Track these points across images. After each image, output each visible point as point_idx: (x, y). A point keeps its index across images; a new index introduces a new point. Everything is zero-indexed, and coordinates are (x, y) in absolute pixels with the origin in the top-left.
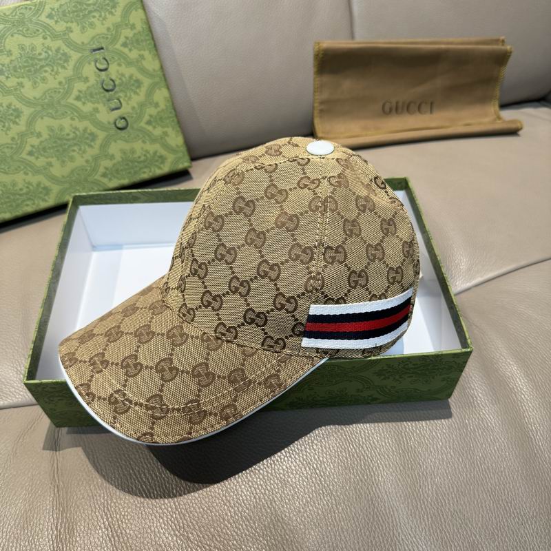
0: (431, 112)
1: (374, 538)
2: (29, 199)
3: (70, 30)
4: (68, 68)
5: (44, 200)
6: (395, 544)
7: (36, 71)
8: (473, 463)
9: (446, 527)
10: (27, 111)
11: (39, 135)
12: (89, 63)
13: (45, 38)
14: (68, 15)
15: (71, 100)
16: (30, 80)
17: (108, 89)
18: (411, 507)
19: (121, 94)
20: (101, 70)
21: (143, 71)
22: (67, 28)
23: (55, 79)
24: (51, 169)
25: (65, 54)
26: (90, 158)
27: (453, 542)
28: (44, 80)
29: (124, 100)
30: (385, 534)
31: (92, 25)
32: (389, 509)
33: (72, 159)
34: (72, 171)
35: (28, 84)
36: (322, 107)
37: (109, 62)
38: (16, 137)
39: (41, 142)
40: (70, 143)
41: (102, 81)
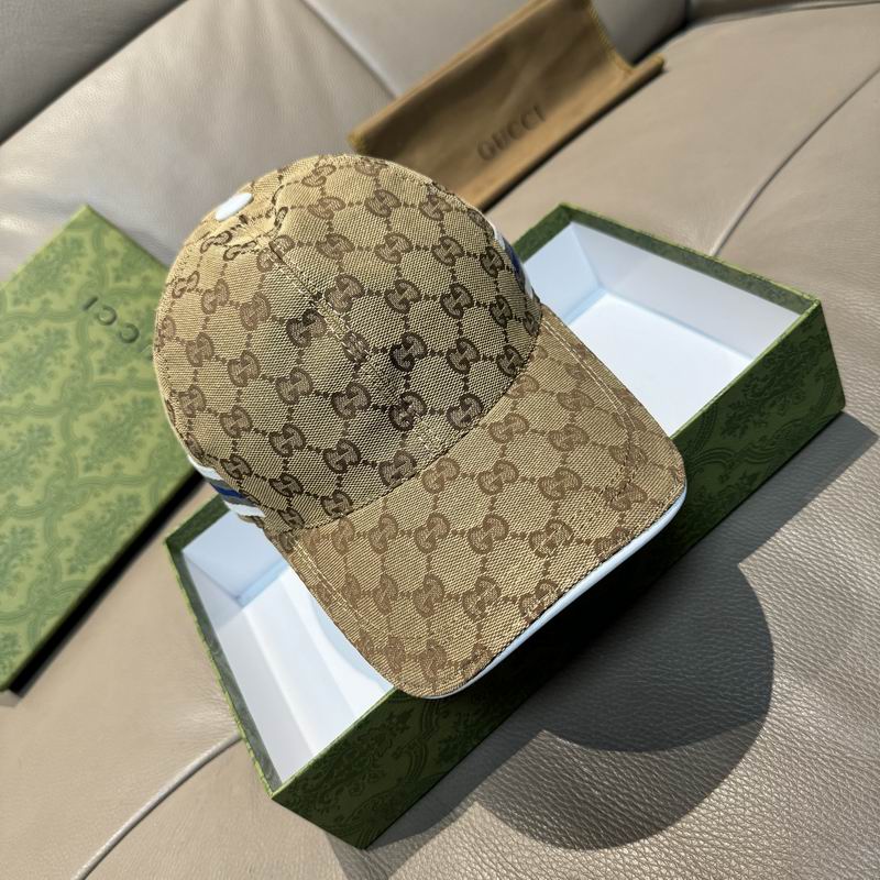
2: (119, 523)
3: (47, 302)
4: (71, 344)
5: (138, 513)
7: (37, 370)
10: (53, 423)
11: (84, 441)
12: (92, 325)
13: (25, 329)
14: (35, 288)
15: (97, 377)
16: (36, 385)
17: (131, 338)
19: (150, 335)
20: (110, 323)
22: (42, 302)
23: (64, 365)
24: (123, 471)
25: (58, 332)
28: (52, 375)
31: (69, 281)
33: (140, 444)
34: (150, 459)
35: (34, 390)
37: (114, 309)
38: (61, 460)
39: (93, 448)
40: (127, 426)
41: (120, 335)
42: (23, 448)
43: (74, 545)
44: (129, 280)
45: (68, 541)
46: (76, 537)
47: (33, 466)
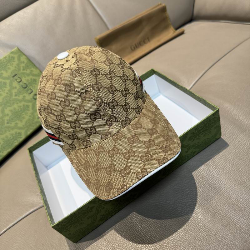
0: (149, 42)
2: (15, 140)
3: (2, 74)
4: (7, 87)
5: (21, 138)
11: (8, 115)
12: (14, 82)
15: (14, 97)
17: (25, 87)
19: (31, 87)
20: (19, 82)
21: (34, 75)
23: (5, 93)
24: (18, 125)
25: (4, 83)
26: (30, 115)
29: (33, 88)
31: (9, 68)
33: (24, 118)
34: (26, 122)
37: (21, 78)
39: (10, 117)
40: (21, 112)
41: (22, 86)
44: (27, 70)
46: (2, 142)
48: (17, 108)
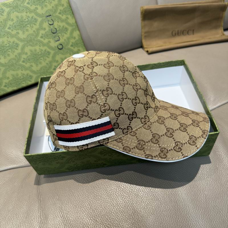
0: (193, 34)
1: (178, 219)
2: (24, 81)
3: (37, 8)
4: (37, 24)
5: (30, 81)
6: (188, 221)
7: (24, 27)
8: (222, 184)
9: (211, 213)
10: (21, 44)
11: (26, 54)
12: (46, 22)
13: (27, 13)
14: (36, 2)
15: (39, 38)
16: (21, 31)
17: (54, 33)
18: (194, 205)
19: (60, 34)
20: (50, 25)
21: (68, 24)
22: (35, 8)
23: (32, 30)
24: (32, 68)
25: (35, 19)
26: (48, 62)
27: (214, 220)
28: (27, 30)
29: (61, 37)
30: (183, 217)
31: (46, 6)
32: (184, 206)
33: (40, 63)
34: (41, 68)
35: (21, 32)
36: (145, 35)
37: (54, 21)
38: (17, 55)
39: (28, 57)
40: (39, 56)
41: (52, 30)
42: (9, 46)
43: (9, 80)
44: (62, 15)
45: (8, 78)
46: (11, 78)
47: (9, 53)
48: (38, 51)
